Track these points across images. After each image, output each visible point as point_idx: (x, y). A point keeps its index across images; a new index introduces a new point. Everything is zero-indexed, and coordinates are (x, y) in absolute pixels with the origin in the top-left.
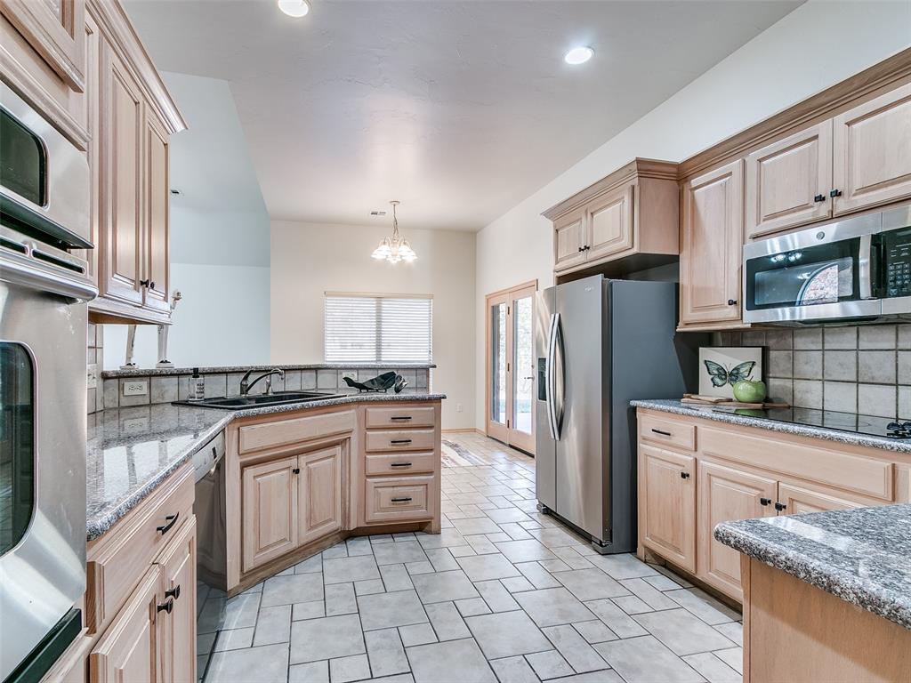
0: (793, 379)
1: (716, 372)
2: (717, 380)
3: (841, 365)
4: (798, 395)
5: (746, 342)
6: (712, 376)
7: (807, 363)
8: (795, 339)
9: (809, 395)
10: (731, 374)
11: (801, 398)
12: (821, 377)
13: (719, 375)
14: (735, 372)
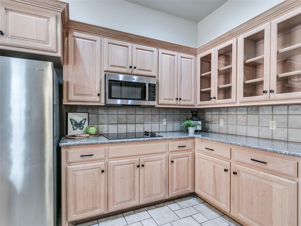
0: (98, 124)
1: (74, 124)
2: (75, 128)
3: (113, 119)
4: (100, 130)
5: (78, 111)
6: (73, 126)
7: (103, 119)
8: (99, 111)
9: (103, 129)
10: (79, 124)
11: (101, 131)
12: (107, 123)
13: (75, 125)
14: (80, 123)
